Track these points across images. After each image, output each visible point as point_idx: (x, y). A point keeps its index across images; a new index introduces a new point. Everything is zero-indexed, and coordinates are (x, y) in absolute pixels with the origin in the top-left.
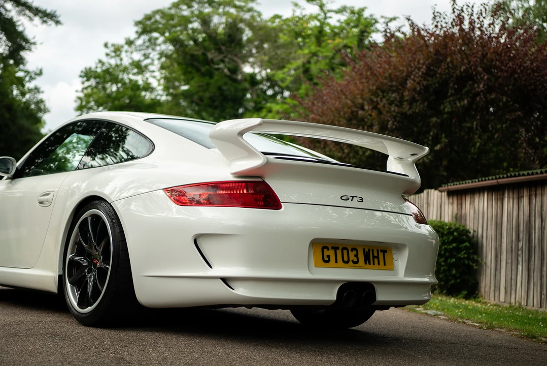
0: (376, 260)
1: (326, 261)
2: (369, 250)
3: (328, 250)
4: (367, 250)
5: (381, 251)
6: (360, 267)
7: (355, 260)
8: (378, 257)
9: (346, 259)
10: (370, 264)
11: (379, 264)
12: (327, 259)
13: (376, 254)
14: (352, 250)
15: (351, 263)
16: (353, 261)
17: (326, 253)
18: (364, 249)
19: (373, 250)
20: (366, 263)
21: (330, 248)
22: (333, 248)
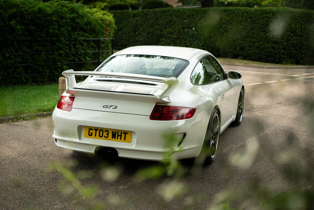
0: (119, 137)
1: (90, 135)
2: (116, 132)
3: (92, 130)
4: (114, 132)
5: (124, 133)
6: (109, 140)
7: (106, 136)
8: (121, 136)
9: (101, 135)
10: (115, 138)
11: (121, 139)
12: (91, 134)
13: (120, 134)
14: (105, 131)
15: (103, 137)
16: (105, 136)
17: (91, 131)
18: (113, 132)
19: (118, 132)
20: (112, 138)
21: (93, 130)
22: (95, 129)
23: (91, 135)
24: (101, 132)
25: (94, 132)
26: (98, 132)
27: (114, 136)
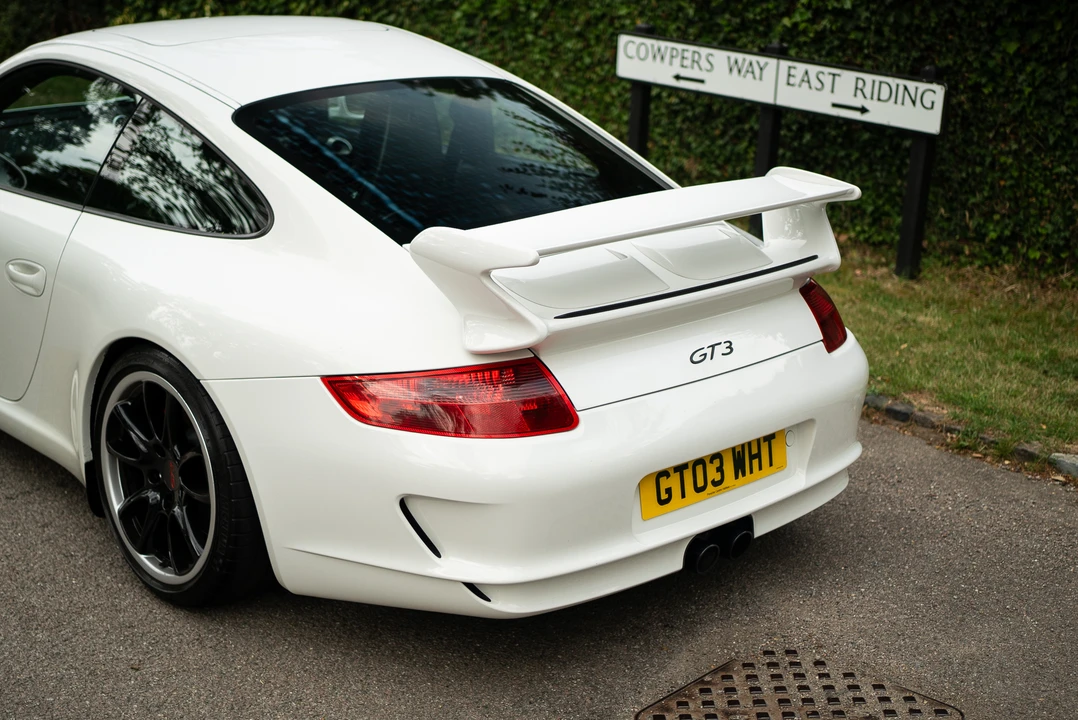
1: (665, 499)
2: (743, 447)
3: (668, 477)
4: (738, 449)
5: (765, 440)
6: (727, 489)
7: (718, 477)
8: (758, 456)
10: (744, 474)
11: (760, 468)
12: (666, 496)
13: (755, 449)
14: (712, 460)
15: (710, 488)
16: (713, 482)
17: (664, 484)
18: (734, 450)
19: (750, 445)
20: (737, 477)
21: (671, 472)
22: (676, 470)
23: (667, 501)
24: (699, 469)
25: (673, 482)
26: (688, 474)
27: (739, 468)
